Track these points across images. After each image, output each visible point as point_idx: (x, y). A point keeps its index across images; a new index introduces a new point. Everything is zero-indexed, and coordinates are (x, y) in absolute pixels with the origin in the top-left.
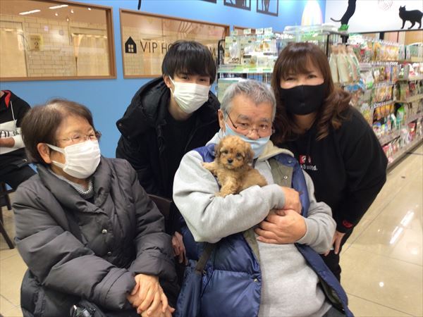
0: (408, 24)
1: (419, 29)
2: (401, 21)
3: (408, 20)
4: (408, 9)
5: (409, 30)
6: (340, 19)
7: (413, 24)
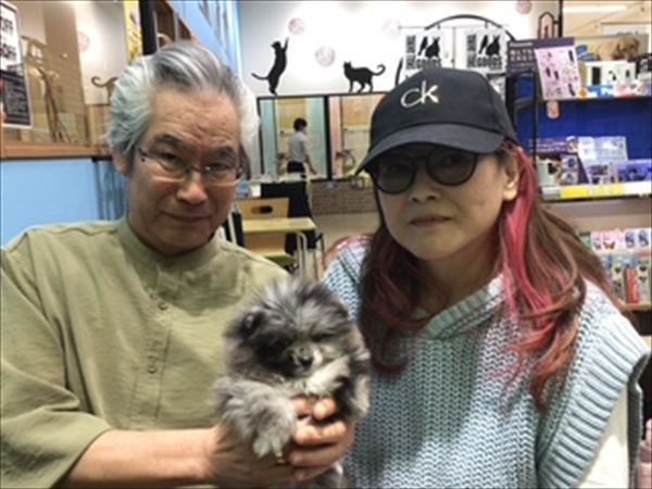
0: (357, 86)
1: (371, 92)
2: (347, 82)
3: (357, 79)
4: (356, 65)
5: (359, 93)
6: (266, 74)
7: (363, 87)
